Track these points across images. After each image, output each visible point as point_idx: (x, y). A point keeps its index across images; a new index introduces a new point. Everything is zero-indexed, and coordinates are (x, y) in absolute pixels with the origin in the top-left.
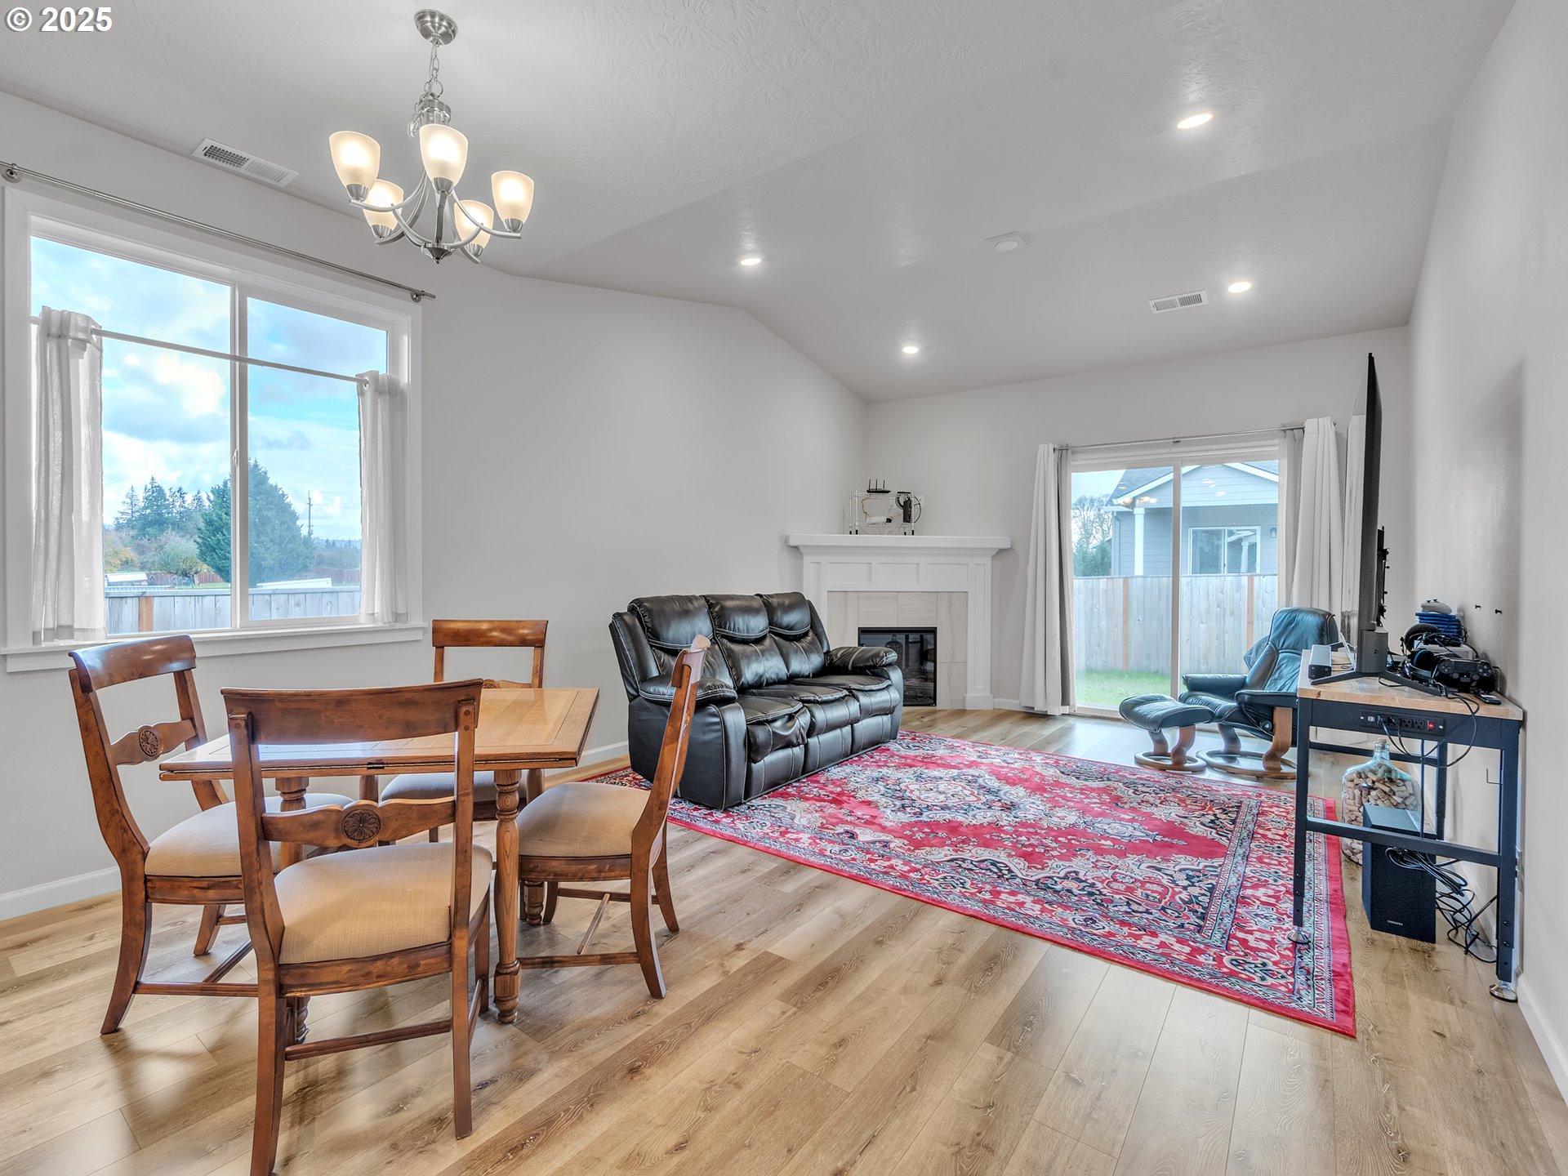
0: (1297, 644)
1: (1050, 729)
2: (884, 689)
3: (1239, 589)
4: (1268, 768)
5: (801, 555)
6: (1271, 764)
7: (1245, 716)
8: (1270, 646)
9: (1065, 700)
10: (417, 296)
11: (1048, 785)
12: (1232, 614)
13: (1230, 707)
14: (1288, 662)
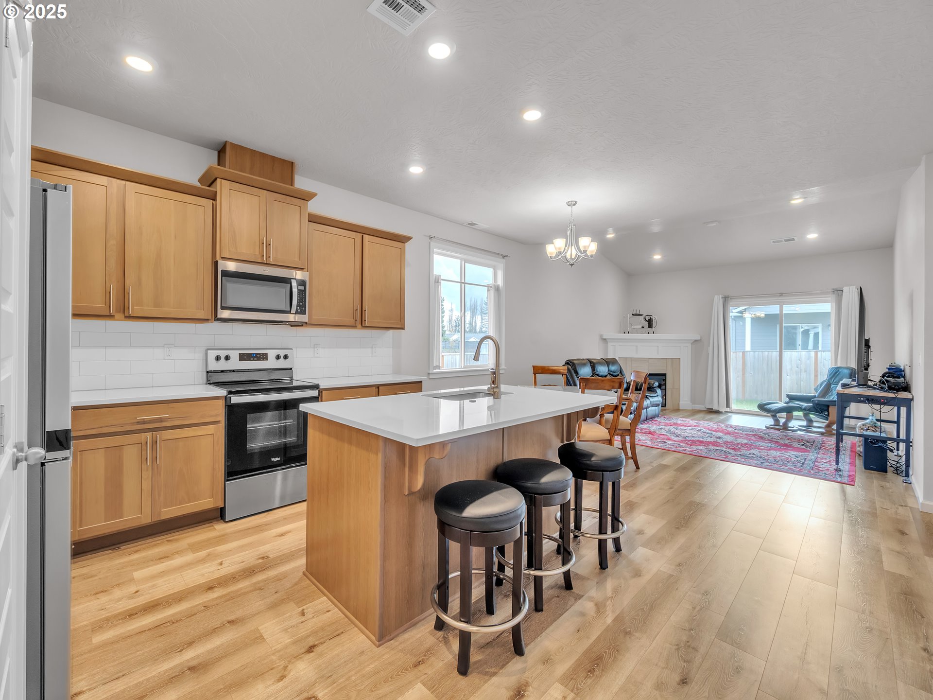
1: (722, 417)
2: (656, 396)
3: (809, 358)
5: (607, 343)
6: (828, 429)
7: (816, 409)
8: (827, 382)
9: (728, 406)
10: (504, 257)
11: (731, 433)
12: (805, 371)
13: (808, 406)
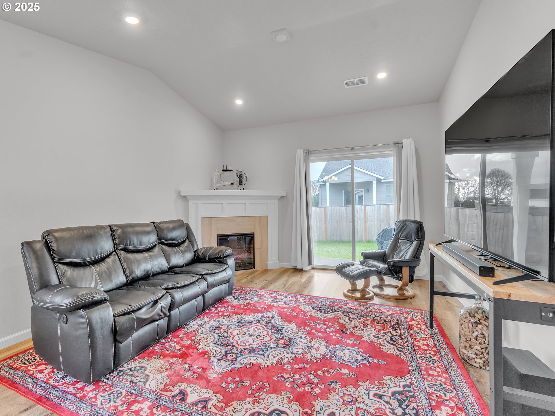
0: (407, 236)
2: (223, 270)
3: (362, 210)
4: (400, 294)
5: (187, 201)
6: (401, 292)
7: (390, 271)
8: (395, 237)
9: (310, 263)
11: (307, 319)
13: (384, 268)
14: (403, 244)
